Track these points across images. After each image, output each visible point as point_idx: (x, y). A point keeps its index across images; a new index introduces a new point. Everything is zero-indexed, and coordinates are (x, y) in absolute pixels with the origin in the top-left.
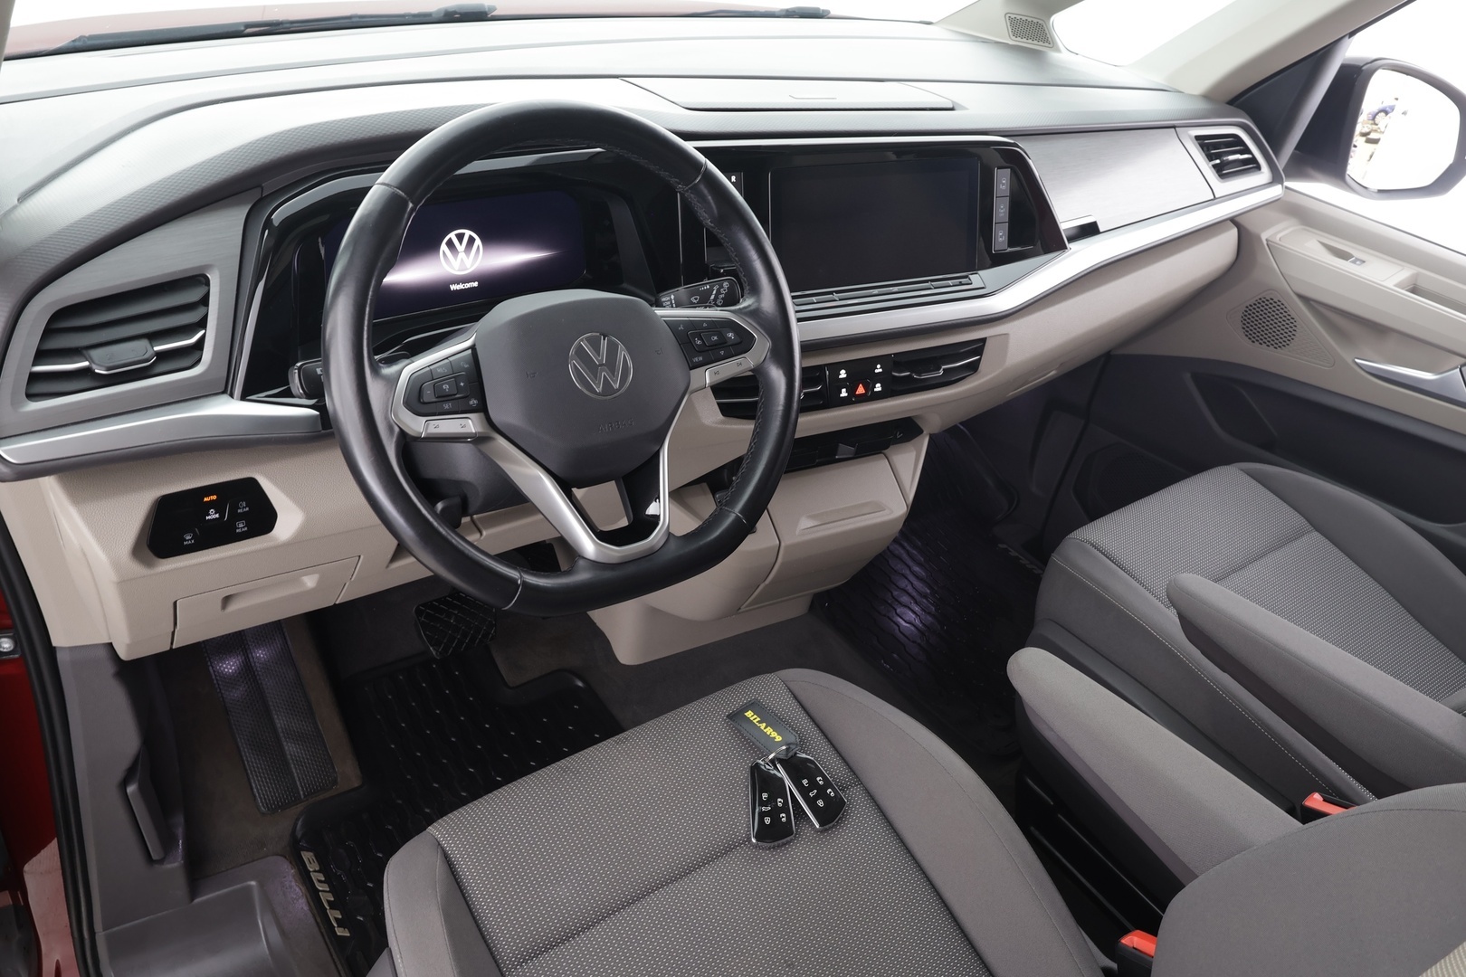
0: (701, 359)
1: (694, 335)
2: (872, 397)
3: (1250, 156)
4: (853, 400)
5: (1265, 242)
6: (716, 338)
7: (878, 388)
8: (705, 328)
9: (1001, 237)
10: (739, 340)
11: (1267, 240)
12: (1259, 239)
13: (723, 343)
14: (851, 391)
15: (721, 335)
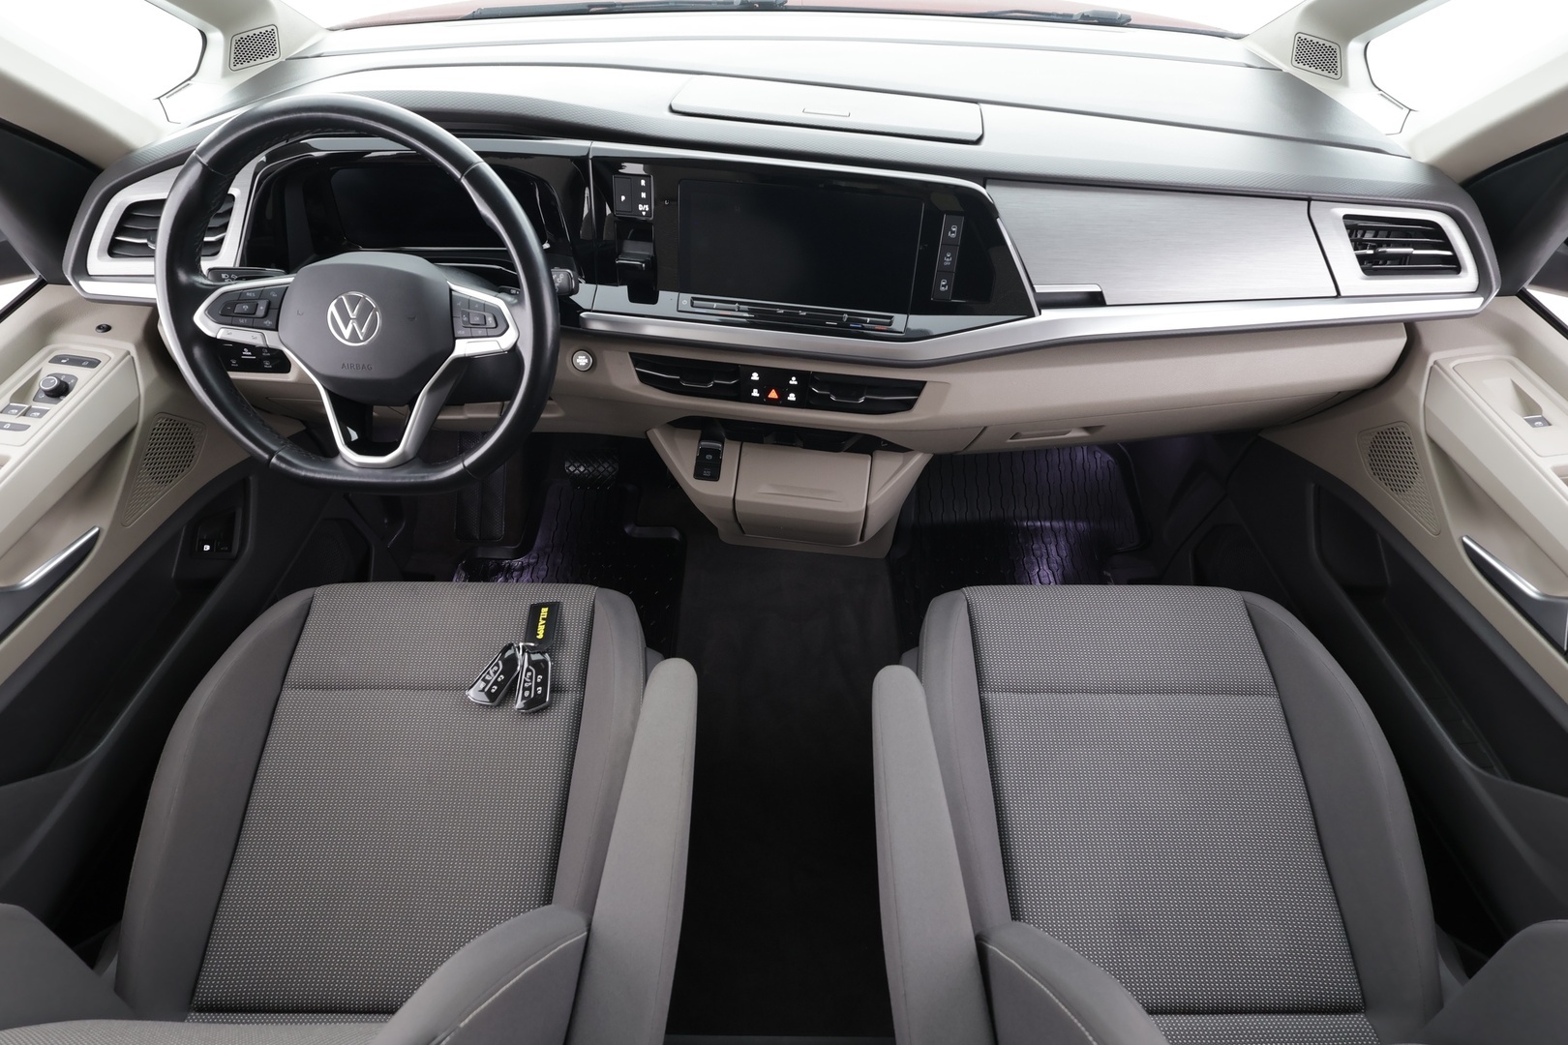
0: (467, 332)
2: (782, 402)
3: (1449, 253)
4: (763, 400)
5: (1430, 363)
6: (478, 319)
7: (792, 397)
9: (943, 286)
10: (494, 325)
11: (1435, 362)
12: (1426, 357)
13: (483, 324)
14: (764, 392)
15: (484, 318)
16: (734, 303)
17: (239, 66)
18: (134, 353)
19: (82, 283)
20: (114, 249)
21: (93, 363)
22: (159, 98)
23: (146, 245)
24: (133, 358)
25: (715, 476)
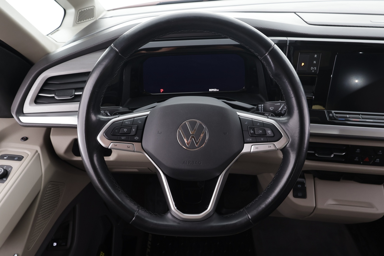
0: (251, 140)
1: (251, 128)
2: (372, 164)
4: (361, 163)
6: (261, 132)
7: (377, 160)
8: (258, 126)
10: (272, 135)
13: (264, 134)
15: (265, 131)
16: (359, 114)
17: (80, 22)
18: (39, 151)
19: (21, 118)
20: (38, 100)
21: (20, 158)
22: (47, 35)
23: (53, 97)
24: (39, 154)
25: (304, 196)
